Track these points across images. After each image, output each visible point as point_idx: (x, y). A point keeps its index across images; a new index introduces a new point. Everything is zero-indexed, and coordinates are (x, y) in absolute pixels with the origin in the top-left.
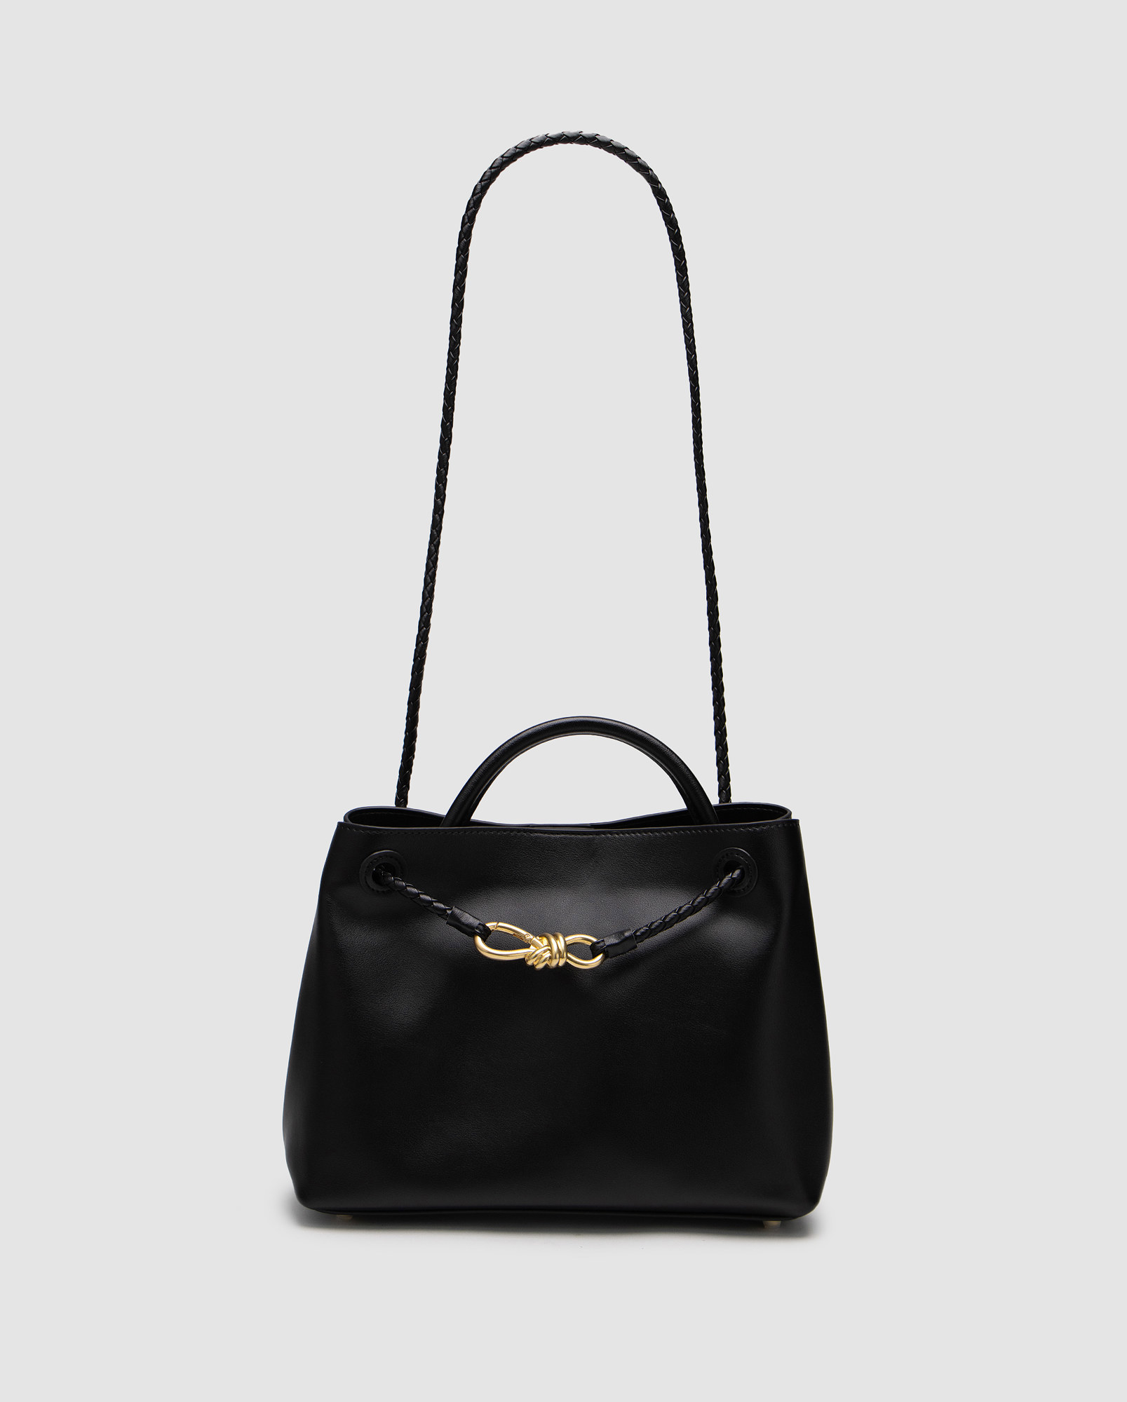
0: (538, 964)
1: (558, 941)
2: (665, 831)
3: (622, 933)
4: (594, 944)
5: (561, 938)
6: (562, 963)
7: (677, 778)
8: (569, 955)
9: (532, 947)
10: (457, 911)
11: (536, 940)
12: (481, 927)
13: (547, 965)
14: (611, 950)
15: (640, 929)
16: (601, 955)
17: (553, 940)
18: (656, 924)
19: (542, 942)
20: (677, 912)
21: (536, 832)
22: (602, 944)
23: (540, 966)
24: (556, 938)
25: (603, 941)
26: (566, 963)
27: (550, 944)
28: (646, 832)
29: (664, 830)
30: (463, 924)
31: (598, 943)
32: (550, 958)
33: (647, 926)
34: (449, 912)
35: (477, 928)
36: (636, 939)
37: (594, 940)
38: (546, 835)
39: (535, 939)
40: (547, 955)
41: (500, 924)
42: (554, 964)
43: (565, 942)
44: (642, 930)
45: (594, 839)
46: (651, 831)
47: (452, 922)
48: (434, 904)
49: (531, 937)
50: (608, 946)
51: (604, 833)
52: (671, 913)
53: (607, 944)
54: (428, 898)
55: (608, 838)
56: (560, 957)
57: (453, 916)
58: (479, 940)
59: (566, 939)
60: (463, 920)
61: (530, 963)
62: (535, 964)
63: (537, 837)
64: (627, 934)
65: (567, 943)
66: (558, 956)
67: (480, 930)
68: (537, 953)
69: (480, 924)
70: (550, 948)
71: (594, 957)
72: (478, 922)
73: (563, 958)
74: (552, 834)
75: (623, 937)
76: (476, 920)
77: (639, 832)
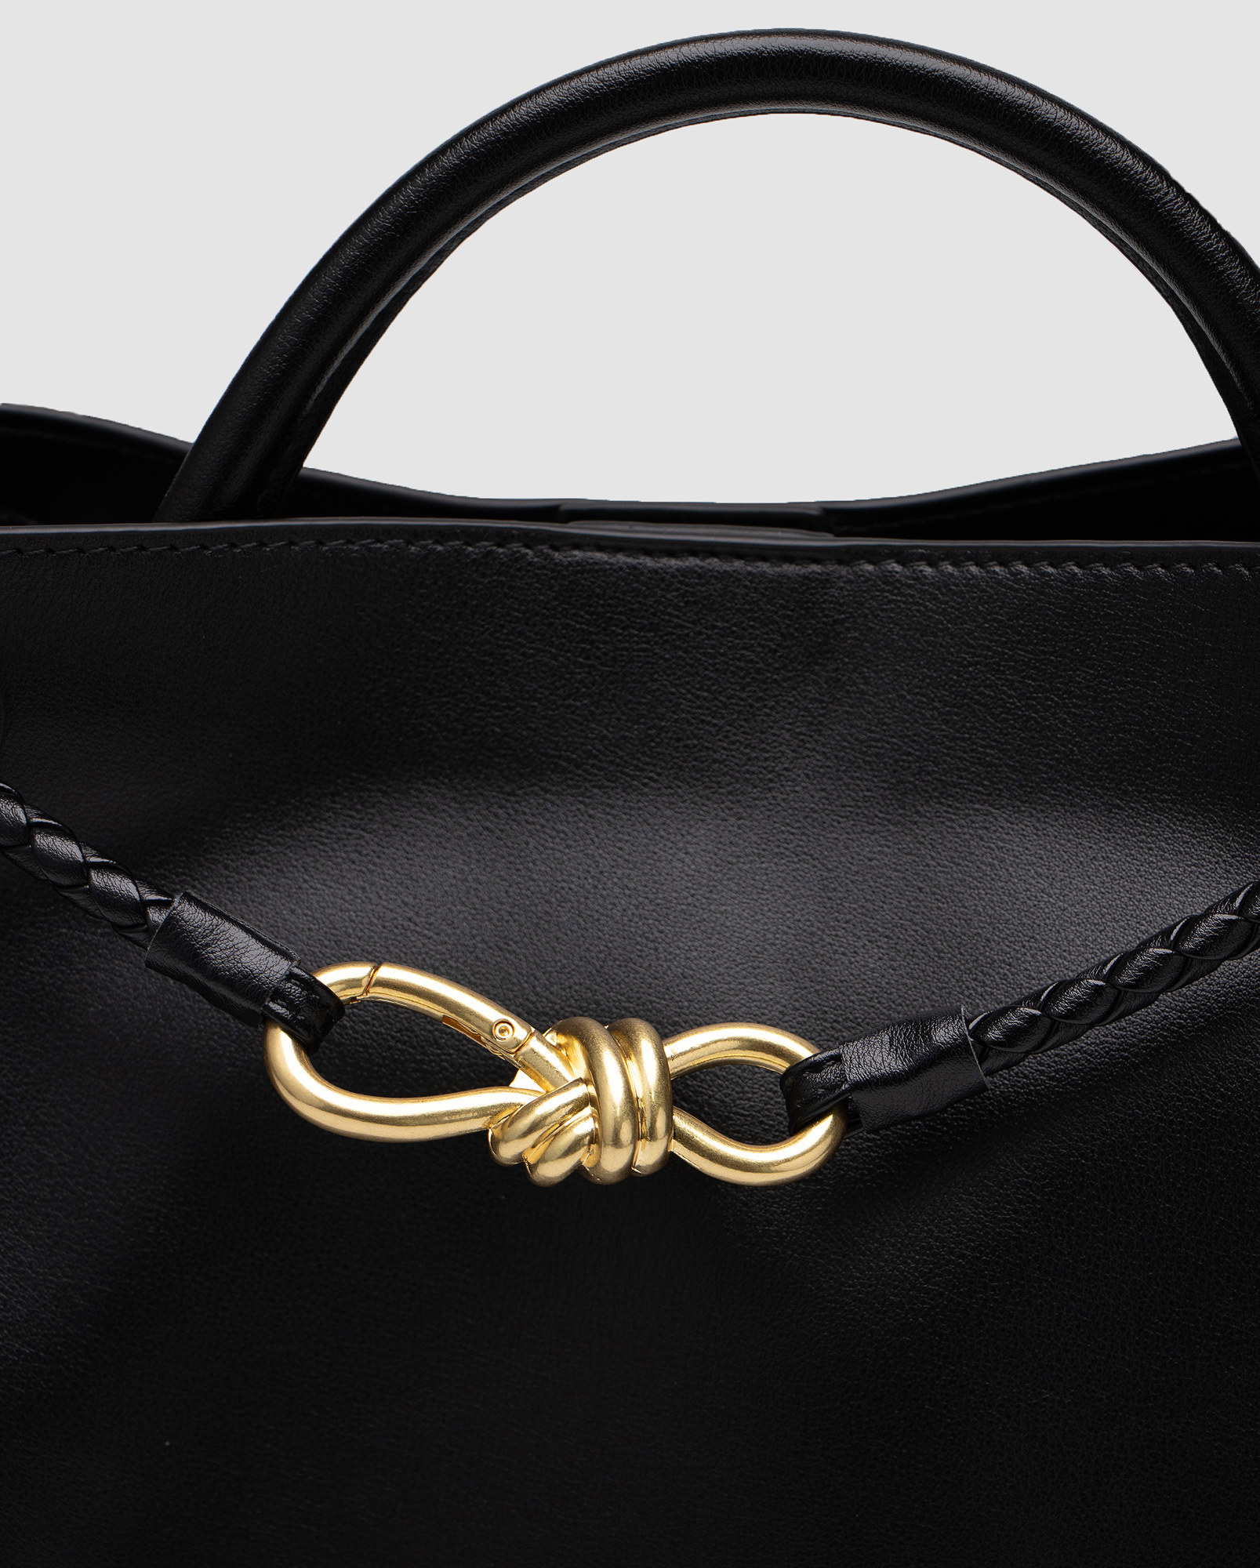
0: (543, 1160)
1: (632, 1065)
2: (1140, 559)
3: (922, 1026)
4: (800, 1070)
5: (646, 1045)
6: (648, 1156)
7: (1206, 321)
8: (682, 1122)
9: (521, 1079)
10: (192, 915)
11: (542, 1047)
12: (294, 989)
13: (578, 1172)
14: (869, 1103)
15: (1003, 1012)
16: (826, 1123)
17: (608, 1058)
18: (1075, 992)
19: (566, 1061)
20: (1174, 946)
21: (577, 547)
22: (830, 1074)
23: (554, 1170)
24: (627, 1048)
25: (837, 1059)
26: (670, 1159)
27: (594, 1075)
28: (1056, 558)
29: (1135, 557)
30: (215, 974)
31: (813, 1066)
32: (594, 1138)
33: (1033, 999)
34: (156, 916)
35: (278, 994)
36: (982, 1059)
37: (803, 1051)
38: (621, 559)
39: (534, 1044)
40: (583, 1124)
41: (387, 972)
42: (613, 1162)
43: (663, 1061)
44: (1013, 1020)
45: (826, 582)
46: (1083, 558)
47: (171, 962)
48: (94, 875)
49: (520, 1031)
50: (858, 1086)
51: (873, 555)
52: (1144, 946)
53: (854, 1074)
54: (70, 849)
55: (887, 578)
56: (637, 1136)
57: (174, 934)
58: (284, 1050)
59: (670, 1049)
60: (217, 955)
61: (507, 1152)
62: (531, 1157)
63: (583, 568)
64: (943, 1035)
65: (674, 1066)
66: (626, 1133)
67: (290, 1005)
68: (540, 1111)
69: (290, 976)
70: (592, 1090)
71: (797, 1126)
72: (281, 966)
73: (652, 1135)
74: (648, 553)
75: (923, 1050)
76: (275, 958)
77: (1027, 558)
